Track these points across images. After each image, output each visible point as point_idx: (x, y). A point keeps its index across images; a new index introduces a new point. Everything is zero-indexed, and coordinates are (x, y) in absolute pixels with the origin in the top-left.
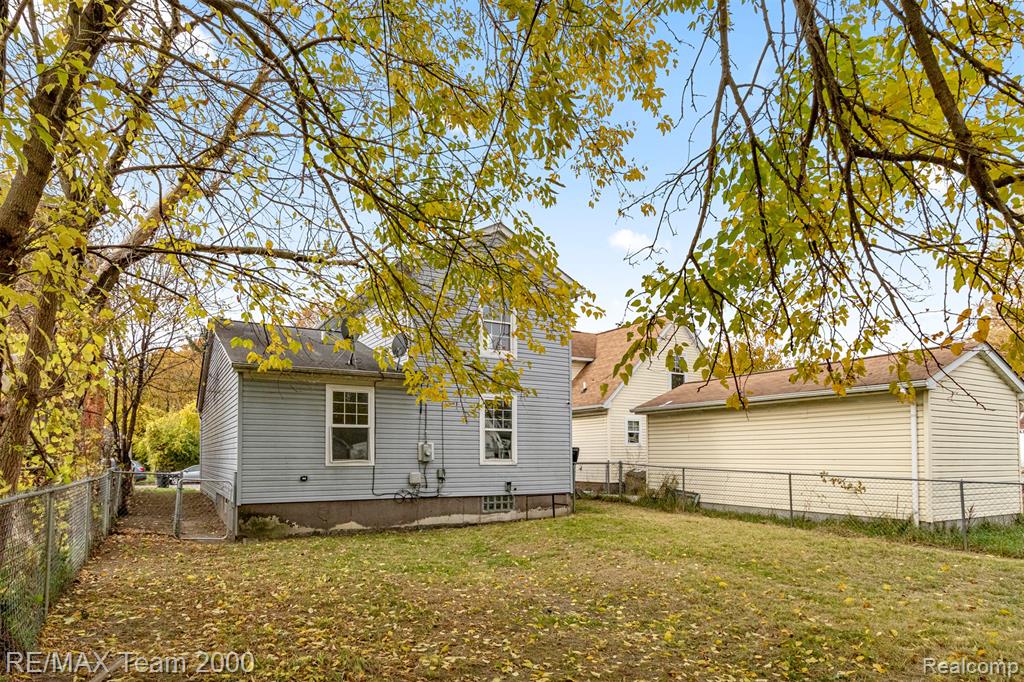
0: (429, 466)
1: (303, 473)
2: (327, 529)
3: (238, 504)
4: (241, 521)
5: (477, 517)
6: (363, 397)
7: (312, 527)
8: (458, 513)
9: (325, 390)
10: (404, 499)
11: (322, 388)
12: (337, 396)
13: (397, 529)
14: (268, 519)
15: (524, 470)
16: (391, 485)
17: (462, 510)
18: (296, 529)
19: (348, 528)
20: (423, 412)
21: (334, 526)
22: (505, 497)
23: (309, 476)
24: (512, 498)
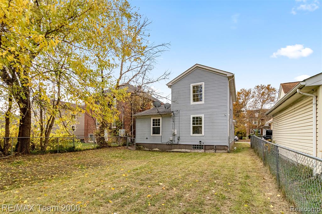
0: (176, 136)
3: (136, 143)
4: (137, 146)
5: (190, 150)
6: (159, 120)
7: (149, 149)
8: (184, 149)
9: (151, 119)
10: (169, 144)
12: (154, 120)
13: (167, 151)
14: (141, 146)
15: (206, 137)
16: (165, 141)
18: (146, 149)
19: (156, 150)
20: (174, 122)
21: (153, 149)
22: (200, 146)
23: (148, 138)
24: (202, 146)
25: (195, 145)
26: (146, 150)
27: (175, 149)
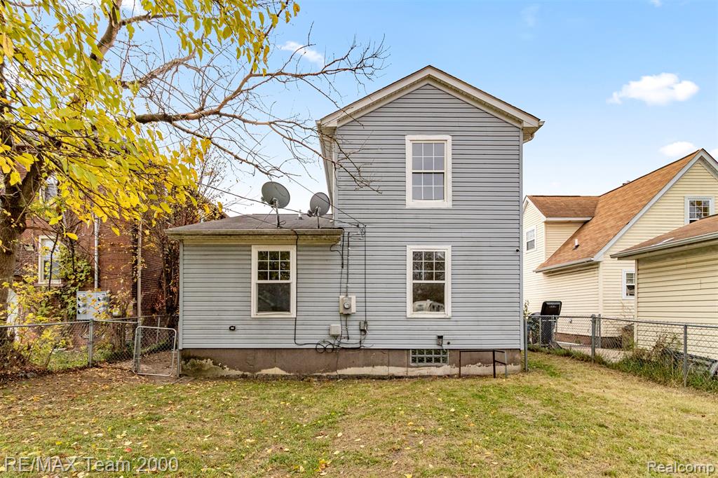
0: (352, 318)
1: (232, 323)
2: (254, 372)
3: (180, 348)
4: (183, 362)
5: (403, 369)
6: (286, 255)
7: (240, 370)
8: (382, 365)
9: (251, 251)
10: (325, 349)
11: (248, 248)
12: (262, 255)
13: (319, 377)
14: (204, 362)
15: (460, 323)
16: (312, 336)
17: (386, 362)
18: (227, 371)
19: (273, 373)
20: (345, 267)
21: (260, 371)
22: (437, 352)
23: (237, 327)
24: (445, 352)
25: (421, 351)
26: (227, 378)
27: (350, 367)
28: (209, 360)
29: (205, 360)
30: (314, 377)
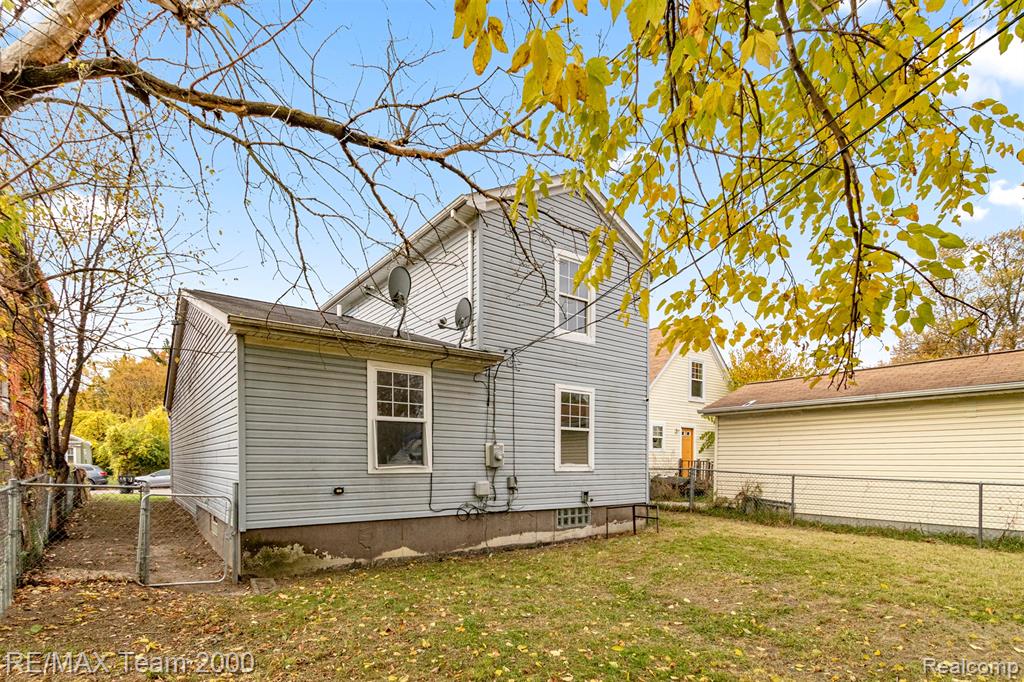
0: (499, 472)
1: (338, 483)
2: (370, 557)
3: (241, 530)
4: (247, 554)
5: (550, 534)
6: (418, 381)
7: (349, 557)
8: (530, 531)
9: (366, 369)
10: (468, 514)
11: (362, 365)
12: (383, 377)
13: (460, 554)
14: (287, 550)
16: (452, 499)
17: (534, 526)
18: (329, 561)
19: (400, 555)
20: (491, 405)
21: (380, 554)
22: (580, 509)
23: (346, 488)
24: (588, 510)
25: (566, 510)
26: (330, 571)
27: (496, 537)
28: (296, 545)
29: (289, 547)
30: (453, 554)
